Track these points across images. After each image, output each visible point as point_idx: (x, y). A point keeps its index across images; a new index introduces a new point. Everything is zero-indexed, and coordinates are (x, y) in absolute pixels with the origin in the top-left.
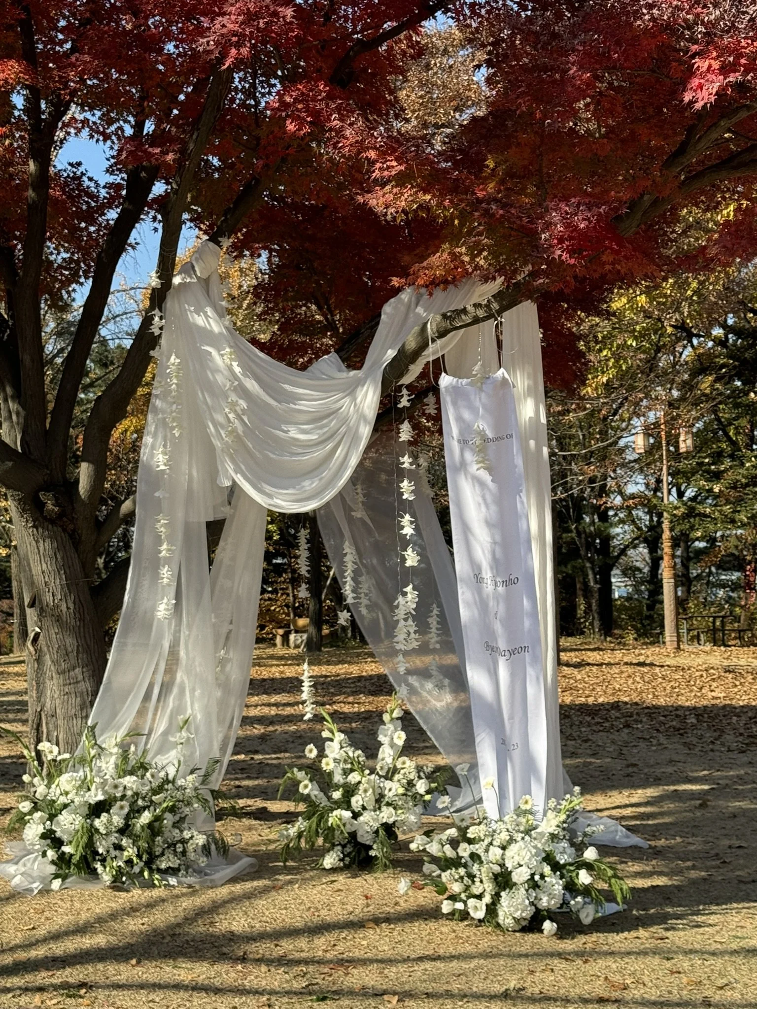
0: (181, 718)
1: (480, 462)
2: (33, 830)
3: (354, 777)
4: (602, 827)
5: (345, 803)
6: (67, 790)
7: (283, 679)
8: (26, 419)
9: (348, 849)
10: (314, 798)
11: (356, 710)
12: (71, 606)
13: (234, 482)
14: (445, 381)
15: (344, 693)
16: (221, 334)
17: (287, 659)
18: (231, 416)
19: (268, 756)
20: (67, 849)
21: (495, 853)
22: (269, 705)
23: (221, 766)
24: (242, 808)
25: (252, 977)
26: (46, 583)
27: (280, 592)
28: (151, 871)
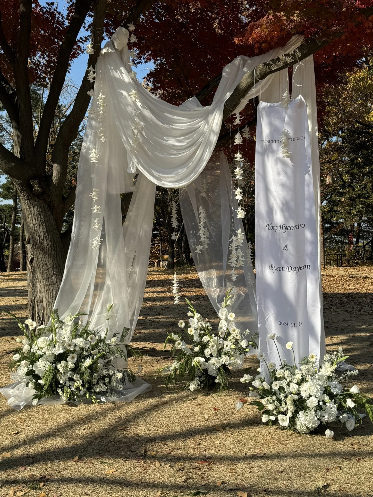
0: (108, 306)
1: (286, 152)
2: (23, 370)
3: (206, 339)
4: (357, 371)
5: (201, 353)
6: (42, 347)
7: (158, 280)
8: (22, 140)
9: (203, 379)
10: (183, 350)
11: (192, 294)
12: (49, 243)
13: (137, 170)
14: (262, 105)
15: (186, 287)
16: (129, 83)
17: (160, 272)
18: (136, 131)
19: (154, 317)
20: (41, 382)
21: (294, 387)
22: (153, 292)
23: (131, 332)
24: (142, 348)
25: (150, 471)
26: (35, 230)
27: (156, 245)
28: (91, 393)
